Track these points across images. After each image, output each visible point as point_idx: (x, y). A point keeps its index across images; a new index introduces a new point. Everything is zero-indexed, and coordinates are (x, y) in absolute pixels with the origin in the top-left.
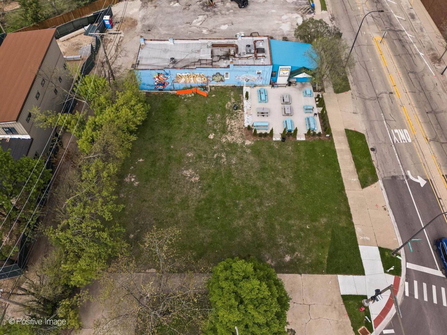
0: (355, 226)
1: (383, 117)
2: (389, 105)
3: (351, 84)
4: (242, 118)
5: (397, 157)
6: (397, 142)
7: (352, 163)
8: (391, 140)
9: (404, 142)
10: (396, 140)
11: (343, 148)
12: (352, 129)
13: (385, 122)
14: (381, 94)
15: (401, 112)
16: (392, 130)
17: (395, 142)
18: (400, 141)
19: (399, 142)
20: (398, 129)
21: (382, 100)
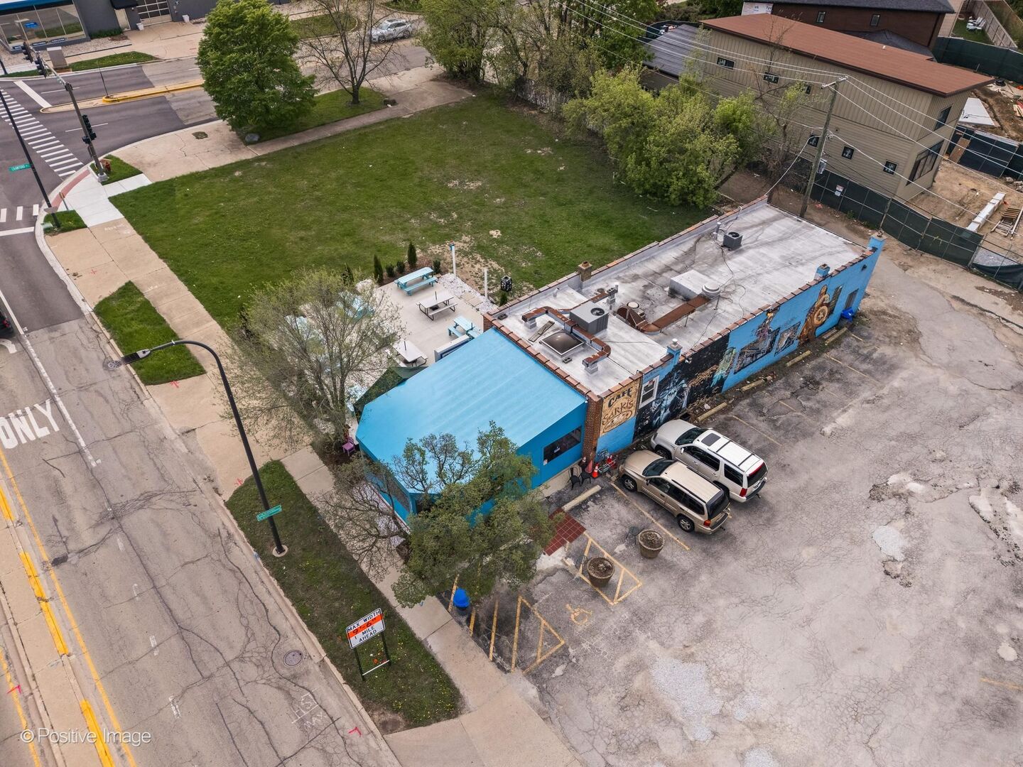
0: (135, 232)
1: (90, 458)
2: (68, 507)
3: (232, 531)
4: (474, 283)
5: (43, 370)
6: (43, 404)
7: (164, 314)
8: (60, 403)
9: (19, 412)
10: (45, 408)
11: (195, 330)
12: (184, 384)
13: (83, 444)
14: (100, 536)
15: (21, 500)
16: (56, 429)
17: (48, 402)
18: (33, 409)
19: (37, 406)
20: (38, 439)
21: (96, 517)
